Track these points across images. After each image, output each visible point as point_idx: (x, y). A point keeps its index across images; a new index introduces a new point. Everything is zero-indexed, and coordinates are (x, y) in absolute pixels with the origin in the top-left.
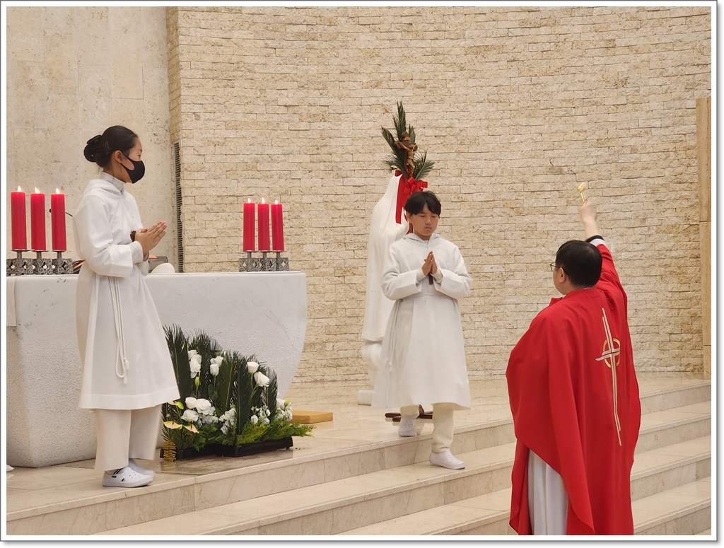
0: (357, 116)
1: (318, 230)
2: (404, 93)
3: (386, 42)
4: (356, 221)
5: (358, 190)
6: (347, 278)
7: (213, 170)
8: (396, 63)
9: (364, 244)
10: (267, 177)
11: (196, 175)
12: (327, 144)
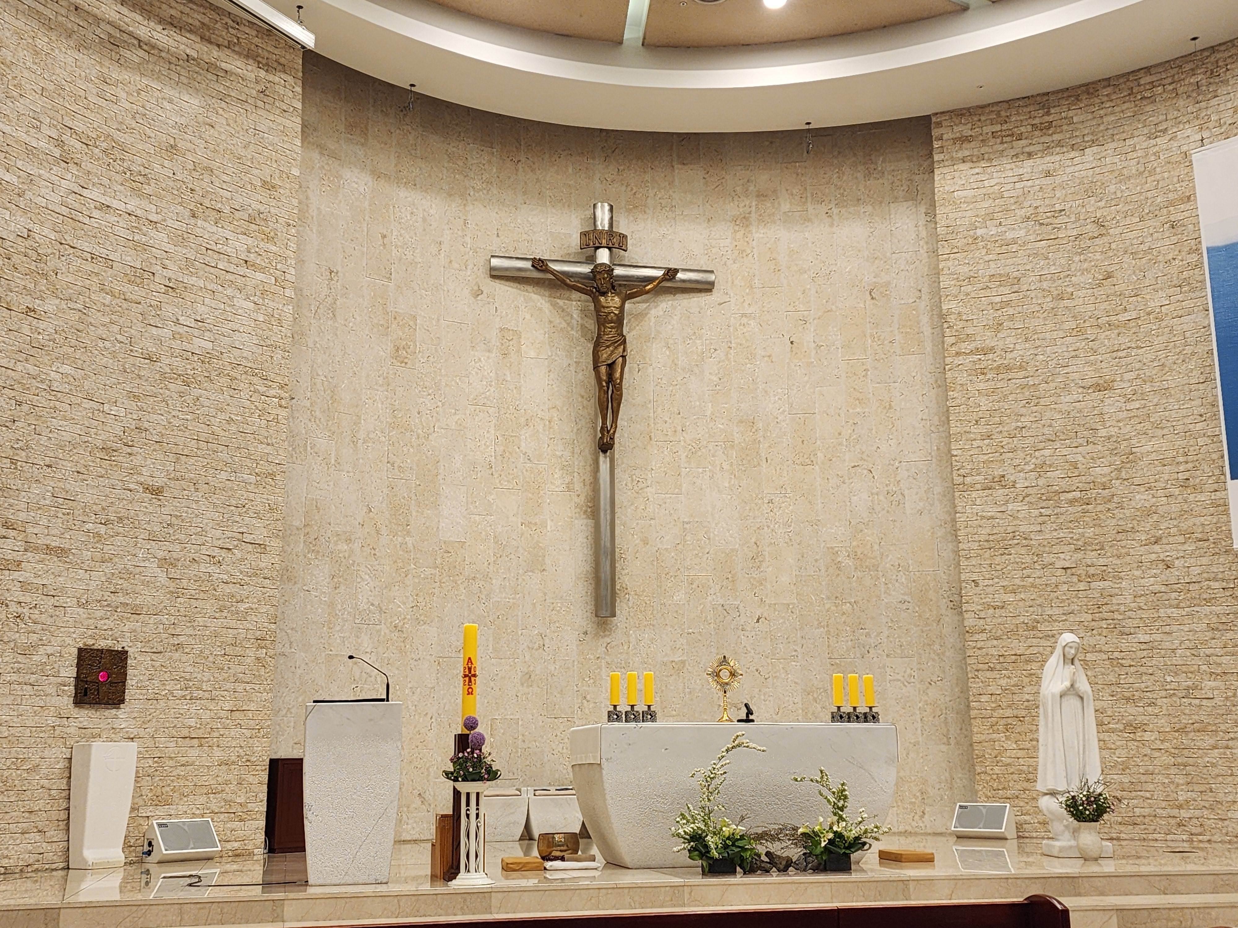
0: (1138, 573)
1: (1106, 687)
2: (1186, 547)
3: (1163, 499)
4: (1144, 678)
5: (1143, 647)
6: (1139, 734)
7: (994, 631)
8: (1175, 519)
9: (1154, 701)
10: (1049, 636)
11: (976, 637)
12: (1109, 602)
